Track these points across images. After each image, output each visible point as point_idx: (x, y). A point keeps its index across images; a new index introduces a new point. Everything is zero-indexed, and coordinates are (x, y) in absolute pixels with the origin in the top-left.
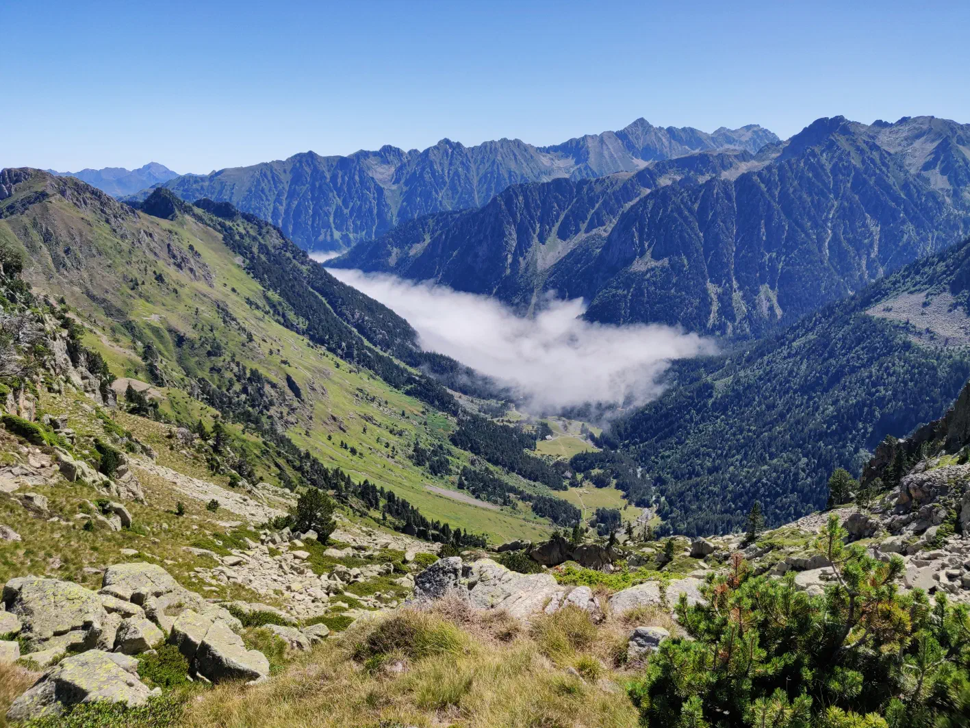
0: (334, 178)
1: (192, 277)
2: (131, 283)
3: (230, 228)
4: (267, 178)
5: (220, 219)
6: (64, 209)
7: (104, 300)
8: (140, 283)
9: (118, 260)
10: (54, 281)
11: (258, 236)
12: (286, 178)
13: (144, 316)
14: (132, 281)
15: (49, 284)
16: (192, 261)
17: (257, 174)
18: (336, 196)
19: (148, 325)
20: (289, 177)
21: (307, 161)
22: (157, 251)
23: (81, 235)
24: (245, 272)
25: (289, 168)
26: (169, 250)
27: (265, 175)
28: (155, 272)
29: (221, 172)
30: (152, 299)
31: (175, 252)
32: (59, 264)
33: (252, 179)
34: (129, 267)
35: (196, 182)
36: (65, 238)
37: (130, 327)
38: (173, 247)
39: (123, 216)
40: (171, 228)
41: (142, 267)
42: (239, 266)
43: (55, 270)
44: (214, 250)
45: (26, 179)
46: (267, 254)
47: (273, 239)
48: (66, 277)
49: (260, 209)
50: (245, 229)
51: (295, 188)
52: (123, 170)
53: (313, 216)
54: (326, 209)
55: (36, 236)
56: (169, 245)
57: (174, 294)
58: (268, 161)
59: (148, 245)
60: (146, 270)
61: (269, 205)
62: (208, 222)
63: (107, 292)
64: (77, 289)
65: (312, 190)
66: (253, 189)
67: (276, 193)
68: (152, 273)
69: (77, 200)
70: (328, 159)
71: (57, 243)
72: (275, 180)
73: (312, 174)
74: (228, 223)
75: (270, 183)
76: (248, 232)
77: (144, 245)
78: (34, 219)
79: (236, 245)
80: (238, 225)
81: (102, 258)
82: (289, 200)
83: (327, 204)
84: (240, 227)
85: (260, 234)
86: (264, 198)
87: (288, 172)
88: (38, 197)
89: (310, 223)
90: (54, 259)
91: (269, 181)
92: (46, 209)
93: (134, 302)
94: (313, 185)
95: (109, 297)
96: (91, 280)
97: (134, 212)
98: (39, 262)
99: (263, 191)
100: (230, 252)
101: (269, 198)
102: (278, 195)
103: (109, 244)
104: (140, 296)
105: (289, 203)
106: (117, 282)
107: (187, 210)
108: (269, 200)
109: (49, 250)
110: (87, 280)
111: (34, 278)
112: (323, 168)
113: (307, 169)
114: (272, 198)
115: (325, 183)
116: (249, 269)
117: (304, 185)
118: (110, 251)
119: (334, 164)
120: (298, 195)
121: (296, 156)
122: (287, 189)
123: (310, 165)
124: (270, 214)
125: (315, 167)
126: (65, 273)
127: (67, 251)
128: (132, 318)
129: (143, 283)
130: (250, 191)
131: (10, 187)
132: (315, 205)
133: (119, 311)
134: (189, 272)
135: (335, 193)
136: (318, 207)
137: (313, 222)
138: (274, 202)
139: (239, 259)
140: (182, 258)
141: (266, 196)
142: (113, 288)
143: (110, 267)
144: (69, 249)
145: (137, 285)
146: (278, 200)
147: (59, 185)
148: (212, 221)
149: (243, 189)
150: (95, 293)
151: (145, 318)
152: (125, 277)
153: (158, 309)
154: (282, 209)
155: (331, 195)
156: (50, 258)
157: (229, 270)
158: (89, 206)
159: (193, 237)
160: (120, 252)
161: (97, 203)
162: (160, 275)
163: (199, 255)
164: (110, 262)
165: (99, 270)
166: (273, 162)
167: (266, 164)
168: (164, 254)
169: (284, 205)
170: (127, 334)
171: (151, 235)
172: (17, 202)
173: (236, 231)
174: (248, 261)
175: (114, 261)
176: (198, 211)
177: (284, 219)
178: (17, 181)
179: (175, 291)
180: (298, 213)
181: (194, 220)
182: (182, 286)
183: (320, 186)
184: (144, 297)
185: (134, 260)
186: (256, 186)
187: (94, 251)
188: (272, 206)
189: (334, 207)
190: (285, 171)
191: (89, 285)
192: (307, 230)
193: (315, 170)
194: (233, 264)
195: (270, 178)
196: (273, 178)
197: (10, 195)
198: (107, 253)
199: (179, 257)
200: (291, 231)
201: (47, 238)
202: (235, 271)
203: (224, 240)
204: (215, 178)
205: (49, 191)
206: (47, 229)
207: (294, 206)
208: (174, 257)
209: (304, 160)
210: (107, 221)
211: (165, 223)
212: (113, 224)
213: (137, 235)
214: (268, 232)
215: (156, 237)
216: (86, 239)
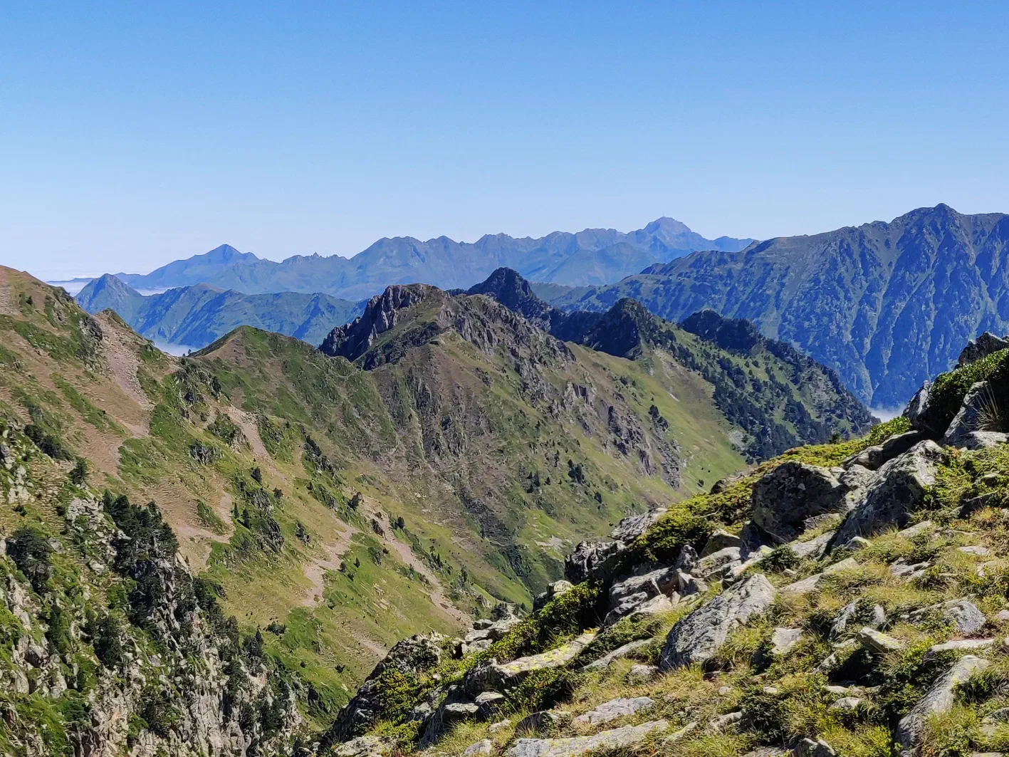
0: (984, 260)
1: (642, 466)
2: (529, 482)
3: (739, 372)
4: (850, 256)
5: (724, 354)
6: (453, 353)
7: (484, 508)
8: (542, 481)
9: (518, 440)
10: (418, 471)
11: (791, 386)
12: (887, 257)
13: (539, 540)
14: (530, 477)
15: (412, 476)
16: (648, 438)
17: (833, 250)
18: (986, 294)
19: (543, 555)
20: (895, 254)
21: (933, 225)
22: (588, 420)
23: (469, 398)
24: (743, 459)
25: (895, 237)
26: (611, 417)
27: (849, 252)
28: (570, 463)
29: (767, 244)
30: (556, 510)
31: (619, 422)
32: (432, 445)
33: (823, 259)
34: (531, 454)
35: (721, 261)
36: (445, 403)
37: (513, 555)
38: (619, 413)
39: (545, 358)
40: (627, 373)
41: (552, 453)
42: (734, 447)
43: (423, 452)
44: (695, 414)
45: (415, 302)
46: (801, 421)
47: (819, 392)
48: (436, 466)
49: (830, 315)
50: (768, 371)
51: (903, 277)
52: (612, 232)
53: (935, 334)
54: (961, 319)
55: (409, 399)
56: (611, 409)
57: (595, 502)
58: (857, 224)
59: (576, 410)
60: (557, 458)
61: (850, 309)
62: (698, 360)
63: (490, 494)
64: (449, 487)
65: (939, 281)
66: (822, 278)
67: (866, 285)
68: (565, 464)
69: (480, 335)
70: (976, 220)
71: (434, 411)
72: (868, 261)
73: (940, 249)
74: (737, 361)
75: (855, 267)
76: (772, 377)
77: (569, 410)
78: (410, 371)
79: (736, 408)
80: (756, 364)
81: (493, 436)
82: (890, 298)
83: (965, 311)
84: (758, 367)
85: (795, 381)
86: (842, 295)
87: (893, 246)
88: (425, 333)
89: (926, 347)
90: (425, 436)
91: (854, 262)
92: (428, 356)
93: (527, 512)
94: (940, 271)
95: (491, 502)
96: (470, 473)
97: (565, 349)
98: (404, 440)
99: (840, 281)
100: (723, 419)
101: (851, 294)
102: (871, 289)
103: (508, 413)
104: (539, 504)
105: (889, 306)
106: (508, 478)
107: (665, 339)
108: (849, 300)
109: (422, 421)
110: (465, 473)
111: (393, 466)
112: (964, 237)
113: (930, 239)
114: (856, 296)
115: (967, 270)
116: (752, 454)
117: (924, 271)
118: (506, 426)
119: (988, 229)
120: (910, 289)
121: (913, 213)
122: (888, 277)
123: (937, 232)
124: (850, 327)
125: (948, 234)
126: (437, 459)
127: (445, 424)
128: (519, 541)
129: (548, 482)
130: (816, 281)
131: (393, 315)
132: (940, 313)
133: (501, 526)
134: (637, 459)
135: (984, 287)
136: (945, 316)
137: (933, 346)
138: (861, 303)
139: (736, 436)
140: (630, 432)
141: (847, 292)
142: (500, 488)
143: (502, 451)
144: (448, 420)
145: (538, 484)
146: (867, 300)
147: (457, 312)
148: (708, 356)
149: (804, 276)
150: (473, 495)
151: (539, 543)
152: (521, 470)
153: (564, 528)
154: (874, 316)
155: (974, 292)
156: (420, 434)
157: (716, 455)
158: (495, 344)
159: (661, 390)
160: (521, 428)
161: (509, 339)
162: (578, 469)
163: (666, 424)
164: (505, 443)
165: (484, 455)
166: (865, 225)
167: (851, 231)
168: (600, 426)
169: (880, 309)
170: (509, 568)
171: (584, 393)
172: (397, 338)
173: (748, 377)
174: (752, 439)
175: (510, 443)
176: (685, 338)
177: (875, 336)
178: (404, 304)
179: (598, 497)
180: (904, 325)
181: (670, 359)
182: (612, 487)
183: (955, 274)
184: (545, 505)
185: (541, 439)
186: (828, 272)
187: (483, 425)
188: (854, 312)
189: (979, 317)
190: (887, 243)
191: (465, 481)
192: (921, 360)
193: (949, 241)
194: (724, 442)
195: (856, 256)
196: (863, 256)
197: (391, 326)
198: (501, 429)
199: (624, 431)
200: (886, 361)
201: (422, 401)
202: (726, 455)
203: (715, 397)
204: (756, 255)
205: (442, 322)
206: (424, 389)
207: (899, 311)
208: (617, 430)
209: (927, 221)
210: (518, 370)
211: (618, 365)
212: (525, 374)
213: (560, 392)
214: (810, 379)
215: (593, 394)
216: (475, 403)
